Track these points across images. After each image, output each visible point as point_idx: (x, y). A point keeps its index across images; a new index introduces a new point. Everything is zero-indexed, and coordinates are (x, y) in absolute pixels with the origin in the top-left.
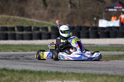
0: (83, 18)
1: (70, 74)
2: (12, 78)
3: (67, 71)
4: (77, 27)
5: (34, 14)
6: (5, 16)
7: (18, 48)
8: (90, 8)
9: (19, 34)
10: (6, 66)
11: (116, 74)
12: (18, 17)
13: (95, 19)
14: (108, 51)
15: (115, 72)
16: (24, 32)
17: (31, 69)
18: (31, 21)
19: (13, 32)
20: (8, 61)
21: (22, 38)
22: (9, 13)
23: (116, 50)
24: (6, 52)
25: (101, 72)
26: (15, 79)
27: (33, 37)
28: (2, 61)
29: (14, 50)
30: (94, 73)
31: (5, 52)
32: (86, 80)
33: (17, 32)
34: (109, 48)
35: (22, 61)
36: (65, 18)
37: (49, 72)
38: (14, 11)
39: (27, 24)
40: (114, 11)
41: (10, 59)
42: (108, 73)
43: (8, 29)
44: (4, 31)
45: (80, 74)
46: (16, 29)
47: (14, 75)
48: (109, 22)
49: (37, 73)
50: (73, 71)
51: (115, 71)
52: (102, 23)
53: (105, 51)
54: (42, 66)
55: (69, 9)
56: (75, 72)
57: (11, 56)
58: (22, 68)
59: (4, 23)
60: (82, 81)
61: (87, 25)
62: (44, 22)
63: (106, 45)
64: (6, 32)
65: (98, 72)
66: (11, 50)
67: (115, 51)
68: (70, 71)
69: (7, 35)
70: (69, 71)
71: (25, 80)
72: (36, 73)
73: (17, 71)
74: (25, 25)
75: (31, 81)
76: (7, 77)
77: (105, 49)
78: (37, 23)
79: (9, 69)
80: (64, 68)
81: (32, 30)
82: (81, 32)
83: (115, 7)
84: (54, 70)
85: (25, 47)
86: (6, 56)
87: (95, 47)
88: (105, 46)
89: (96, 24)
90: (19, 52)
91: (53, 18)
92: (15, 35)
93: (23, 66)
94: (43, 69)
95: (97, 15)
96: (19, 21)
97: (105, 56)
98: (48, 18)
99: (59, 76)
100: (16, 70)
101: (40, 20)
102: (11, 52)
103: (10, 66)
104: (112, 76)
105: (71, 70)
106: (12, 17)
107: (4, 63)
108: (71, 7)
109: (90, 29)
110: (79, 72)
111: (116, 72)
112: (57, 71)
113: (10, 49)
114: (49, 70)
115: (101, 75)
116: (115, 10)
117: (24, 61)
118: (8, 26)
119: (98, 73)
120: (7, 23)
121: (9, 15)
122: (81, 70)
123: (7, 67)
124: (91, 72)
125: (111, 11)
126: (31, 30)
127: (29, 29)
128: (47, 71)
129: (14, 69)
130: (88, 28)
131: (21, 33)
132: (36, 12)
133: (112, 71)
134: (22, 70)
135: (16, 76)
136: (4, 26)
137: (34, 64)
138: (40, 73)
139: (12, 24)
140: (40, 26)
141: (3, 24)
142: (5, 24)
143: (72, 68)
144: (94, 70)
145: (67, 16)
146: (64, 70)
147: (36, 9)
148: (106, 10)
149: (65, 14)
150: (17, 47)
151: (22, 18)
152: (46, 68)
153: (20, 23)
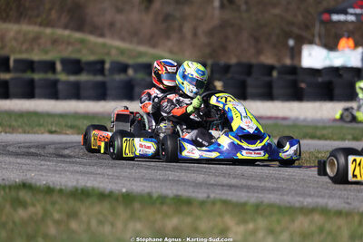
0: (257, 40)
1: (218, 206)
2: (45, 211)
3: (208, 197)
4: (239, 64)
5: (112, 25)
6: (28, 28)
7: (64, 124)
8: (277, 11)
9: (68, 83)
10: (28, 176)
11: (352, 207)
12: (67, 33)
13: (291, 43)
14: (326, 139)
15: (348, 203)
16: (83, 77)
17: (102, 185)
18: (104, 45)
19: (50, 76)
20: (36, 162)
21: (76, 93)
22: (39, 20)
23: (350, 137)
24: (28, 133)
25: (308, 201)
26: (57, 216)
27: (109, 92)
28: (19, 160)
29: (54, 129)
30: (288, 205)
31: (25, 132)
32: (262, 222)
33: (63, 77)
34: (330, 130)
35: (76, 163)
36: (203, 39)
37: (155, 195)
38: (54, 15)
39: (92, 53)
40: (346, 22)
41: (40, 155)
42: (327, 203)
43: (35, 65)
44: (24, 71)
45: (244, 204)
46: (59, 67)
47: (54, 204)
48: (333, 54)
49: (121, 199)
50: (224, 197)
51: (348, 198)
52: (310, 55)
53: (319, 138)
54: (135, 180)
55: (217, 13)
56: (229, 198)
57: (43, 146)
58: (75, 184)
59: (24, 47)
60: (251, 226)
61: (268, 59)
62: (142, 49)
63: (322, 120)
64: (28, 75)
65: (299, 201)
66: (42, 129)
67: (349, 140)
68: (216, 194)
69: (31, 83)
70: (212, 196)
71: (84, 218)
72: (117, 200)
73: (61, 191)
74: (87, 57)
75: (101, 223)
76: (31, 210)
77: (318, 133)
78: (122, 52)
79: (38, 184)
80: (197, 185)
81: (107, 72)
82: (250, 81)
83: (351, 11)
84: (170, 191)
85: (85, 122)
86: (30, 147)
87: (288, 126)
88: (320, 125)
89: (292, 57)
90: (66, 134)
91: (168, 37)
92: (55, 83)
93: (80, 178)
94: (138, 188)
95: (296, 30)
96: (69, 43)
97: (319, 152)
98: (152, 36)
99: (185, 209)
100: (58, 187)
101: (131, 42)
102: (42, 133)
103: (42, 175)
104: (339, 213)
105: (217, 192)
106: (48, 31)
107: (24, 167)
108: (222, 6)
109: (275, 74)
110: (243, 200)
111: (349, 201)
112: (180, 193)
113: (40, 125)
114: (154, 191)
115: (307, 211)
116: (351, 18)
117: (80, 163)
118: (36, 56)
119: (297, 205)
120: (32, 50)
121: (41, 25)
122: (248, 192)
123: (32, 178)
124: (278, 201)
125: (339, 22)
126: (102, 72)
127: (99, 67)
128: (150, 195)
129: (51, 186)
130: (271, 68)
131: (72, 78)
132: (120, 18)
133: (339, 198)
134: (77, 190)
135: (57, 207)
136: (24, 56)
137: (110, 171)
138: (128, 199)
139: (46, 52)
140: (130, 62)
141: (21, 52)
142: (27, 51)
143: (223, 186)
144: (287, 194)
145: (210, 33)
146: (198, 192)
147: (119, 10)
148: (325, 17)
149: (204, 27)
150: (61, 120)
151: (78, 35)
152: (146, 184)
153: (70, 48)
